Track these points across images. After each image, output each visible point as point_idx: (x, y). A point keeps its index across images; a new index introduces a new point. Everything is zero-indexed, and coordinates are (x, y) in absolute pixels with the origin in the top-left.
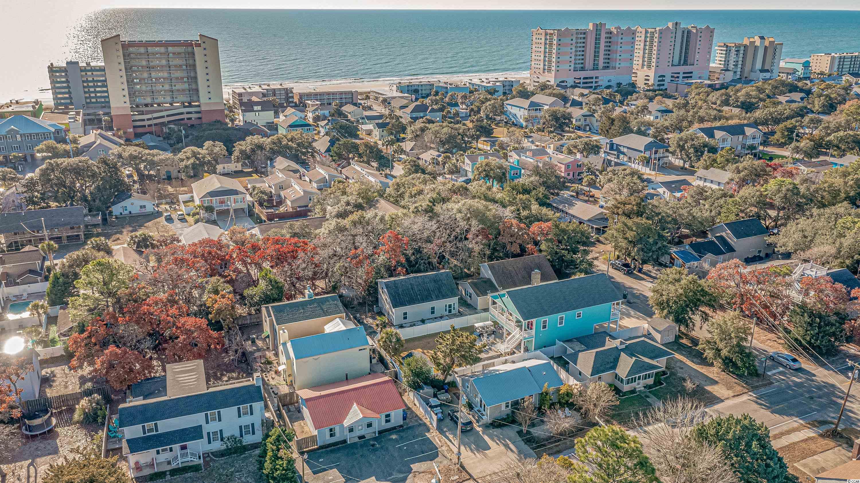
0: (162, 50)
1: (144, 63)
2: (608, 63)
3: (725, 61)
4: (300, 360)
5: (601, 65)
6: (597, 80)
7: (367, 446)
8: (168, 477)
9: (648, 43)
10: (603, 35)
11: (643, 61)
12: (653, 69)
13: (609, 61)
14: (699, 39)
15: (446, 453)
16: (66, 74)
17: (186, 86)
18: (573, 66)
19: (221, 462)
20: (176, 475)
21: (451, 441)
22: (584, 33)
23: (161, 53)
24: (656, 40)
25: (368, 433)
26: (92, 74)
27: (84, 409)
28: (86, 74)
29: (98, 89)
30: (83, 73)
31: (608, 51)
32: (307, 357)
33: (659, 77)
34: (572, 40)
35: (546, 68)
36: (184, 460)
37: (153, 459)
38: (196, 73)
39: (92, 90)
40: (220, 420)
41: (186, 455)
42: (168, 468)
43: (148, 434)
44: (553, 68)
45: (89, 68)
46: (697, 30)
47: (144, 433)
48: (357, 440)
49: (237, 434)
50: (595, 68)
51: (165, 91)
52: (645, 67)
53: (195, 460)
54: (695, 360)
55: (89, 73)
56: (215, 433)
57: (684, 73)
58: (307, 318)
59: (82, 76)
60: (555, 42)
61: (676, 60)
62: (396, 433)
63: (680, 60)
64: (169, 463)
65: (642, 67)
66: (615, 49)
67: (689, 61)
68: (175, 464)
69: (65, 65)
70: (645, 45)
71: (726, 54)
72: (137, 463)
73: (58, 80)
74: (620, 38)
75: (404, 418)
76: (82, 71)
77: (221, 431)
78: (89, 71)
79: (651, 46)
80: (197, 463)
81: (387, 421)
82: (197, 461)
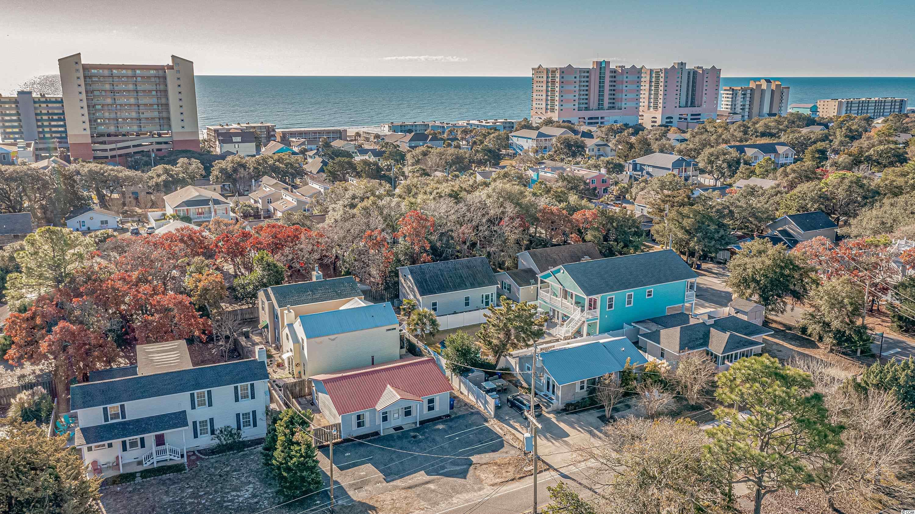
0: (130, 73)
1: (107, 87)
2: (613, 103)
3: (732, 105)
4: (313, 340)
5: (606, 105)
6: (602, 121)
7: (406, 438)
8: (138, 480)
9: (653, 84)
10: (608, 75)
11: (649, 102)
12: (660, 110)
13: (614, 101)
14: (705, 79)
15: (511, 442)
16: (17, 106)
17: (156, 114)
18: (577, 106)
19: (212, 461)
20: (150, 477)
21: (516, 429)
22: (588, 72)
23: (128, 77)
24: (662, 80)
25: (407, 423)
26: (47, 106)
27: (23, 403)
28: (40, 106)
29: (53, 123)
30: (37, 105)
31: (613, 91)
32: (320, 336)
33: (667, 118)
34: (575, 77)
35: (549, 107)
36: (160, 458)
37: (117, 458)
38: (168, 99)
39: (46, 123)
40: (210, 405)
41: (165, 451)
42: (140, 468)
43: (111, 422)
44: (557, 108)
45: (44, 99)
46: (703, 70)
47: (106, 420)
48: (393, 431)
49: (234, 425)
50: (600, 107)
51: (132, 119)
52: (652, 109)
53: (176, 458)
54: (793, 343)
55: (44, 105)
56: (203, 423)
57: (692, 115)
58: (317, 300)
59: (36, 108)
60: (558, 80)
61: (683, 103)
62: (442, 423)
63: (687, 102)
64: (140, 463)
65: (649, 109)
66: (621, 88)
67: (696, 103)
68: (149, 463)
69: (16, 96)
70: (650, 86)
71: (732, 98)
72: (95, 463)
73: (8, 112)
74: (625, 77)
75: (452, 407)
76: (35, 102)
77: (212, 420)
78: (44, 102)
79: (657, 86)
80: (179, 462)
81: (431, 409)
82: (178, 460)
